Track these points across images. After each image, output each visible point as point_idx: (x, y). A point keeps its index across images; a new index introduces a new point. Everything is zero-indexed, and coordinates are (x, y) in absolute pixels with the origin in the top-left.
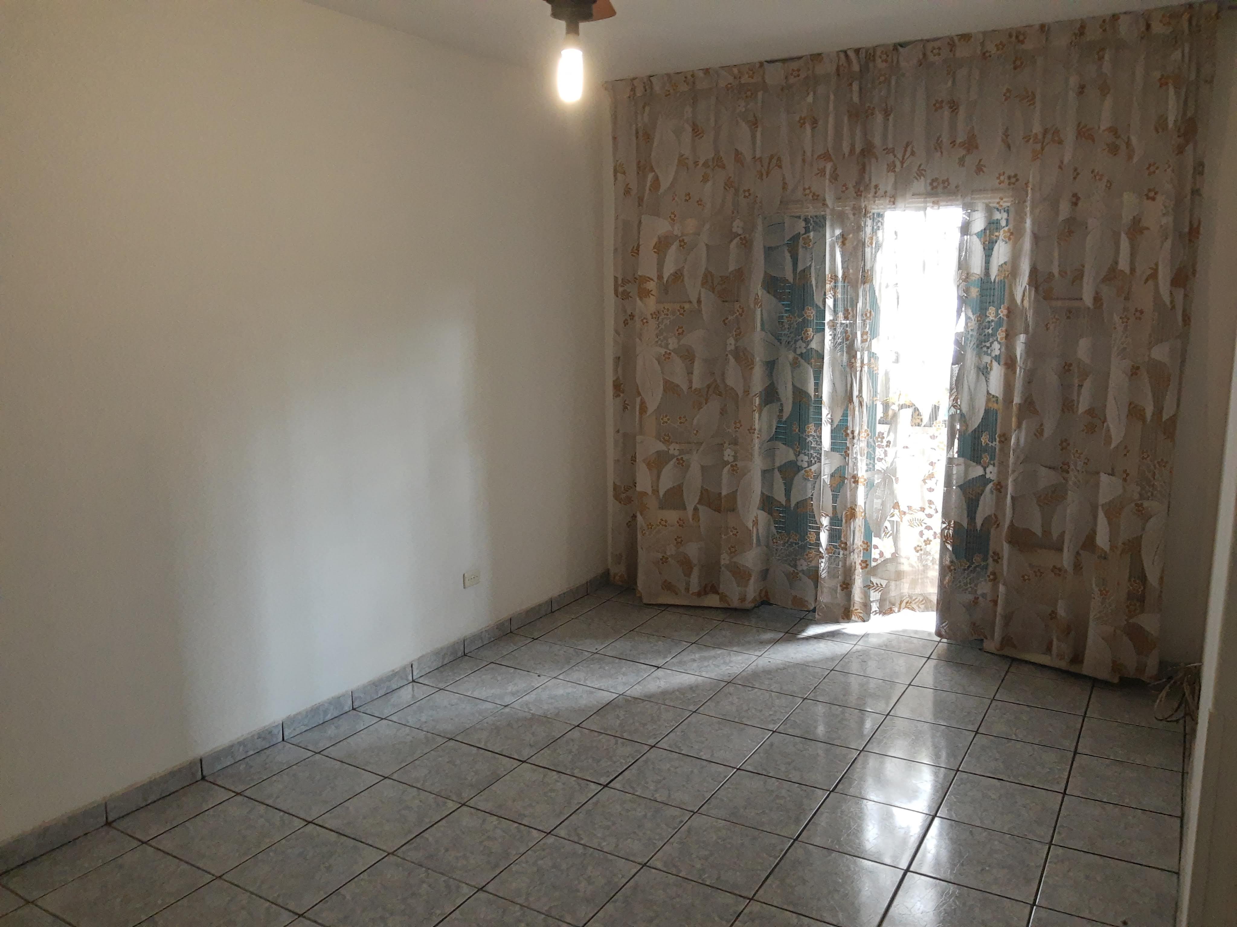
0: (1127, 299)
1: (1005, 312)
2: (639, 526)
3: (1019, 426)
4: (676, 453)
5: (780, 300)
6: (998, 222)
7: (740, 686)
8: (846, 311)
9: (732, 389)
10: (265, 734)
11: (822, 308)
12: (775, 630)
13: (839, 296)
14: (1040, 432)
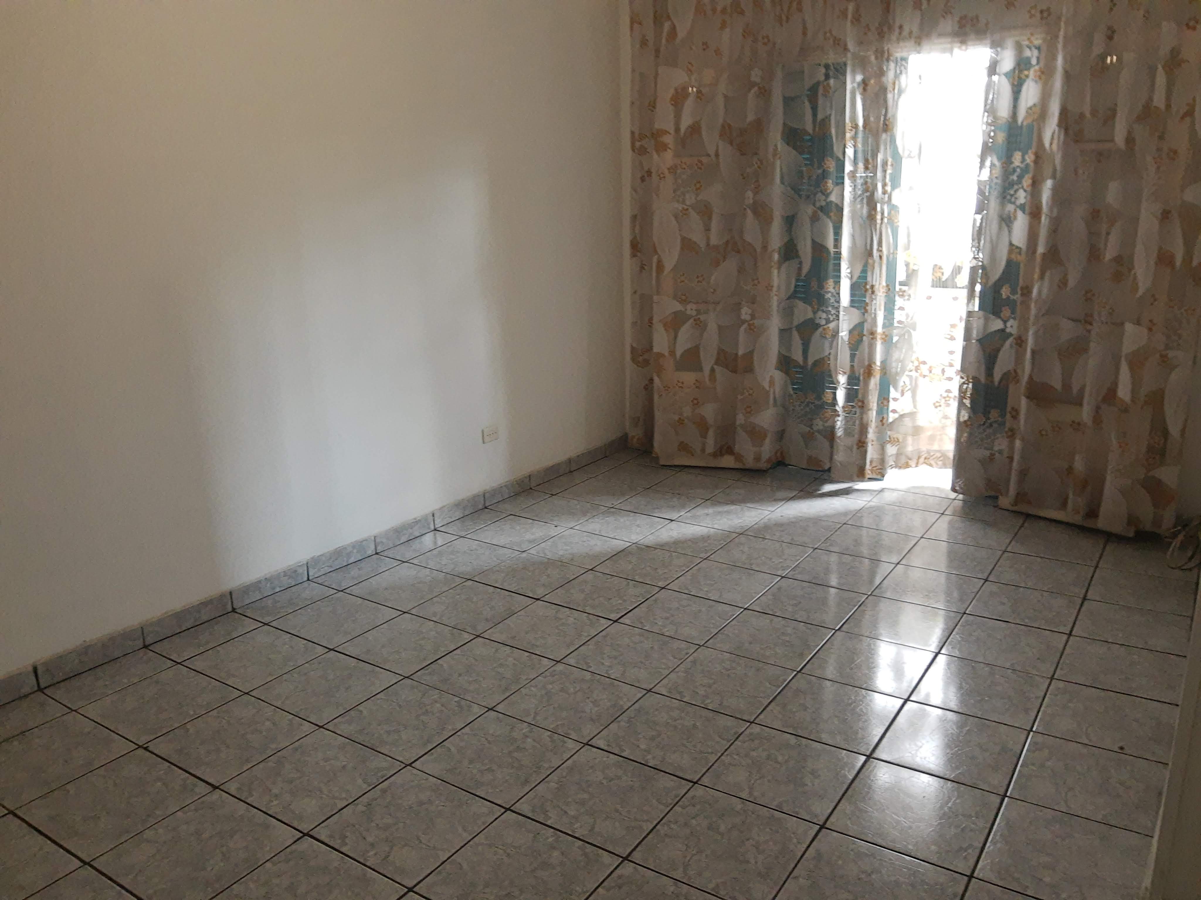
0: (1161, 138)
1: (1033, 157)
2: (655, 388)
3: (1042, 277)
4: (694, 313)
5: (801, 153)
6: (1028, 60)
7: (752, 538)
8: (866, 162)
9: (750, 244)
10: (291, 573)
11: (842, 158)
12: (790, 488)
13: (860, 145)
14: (1063, 283)
